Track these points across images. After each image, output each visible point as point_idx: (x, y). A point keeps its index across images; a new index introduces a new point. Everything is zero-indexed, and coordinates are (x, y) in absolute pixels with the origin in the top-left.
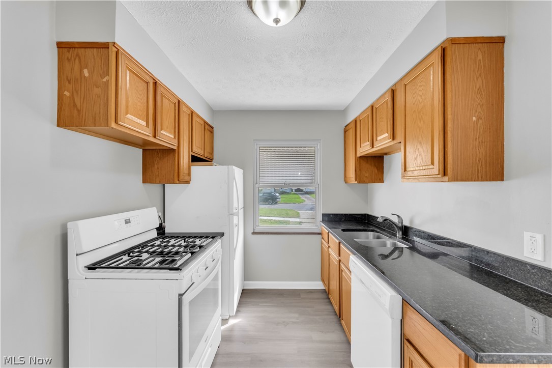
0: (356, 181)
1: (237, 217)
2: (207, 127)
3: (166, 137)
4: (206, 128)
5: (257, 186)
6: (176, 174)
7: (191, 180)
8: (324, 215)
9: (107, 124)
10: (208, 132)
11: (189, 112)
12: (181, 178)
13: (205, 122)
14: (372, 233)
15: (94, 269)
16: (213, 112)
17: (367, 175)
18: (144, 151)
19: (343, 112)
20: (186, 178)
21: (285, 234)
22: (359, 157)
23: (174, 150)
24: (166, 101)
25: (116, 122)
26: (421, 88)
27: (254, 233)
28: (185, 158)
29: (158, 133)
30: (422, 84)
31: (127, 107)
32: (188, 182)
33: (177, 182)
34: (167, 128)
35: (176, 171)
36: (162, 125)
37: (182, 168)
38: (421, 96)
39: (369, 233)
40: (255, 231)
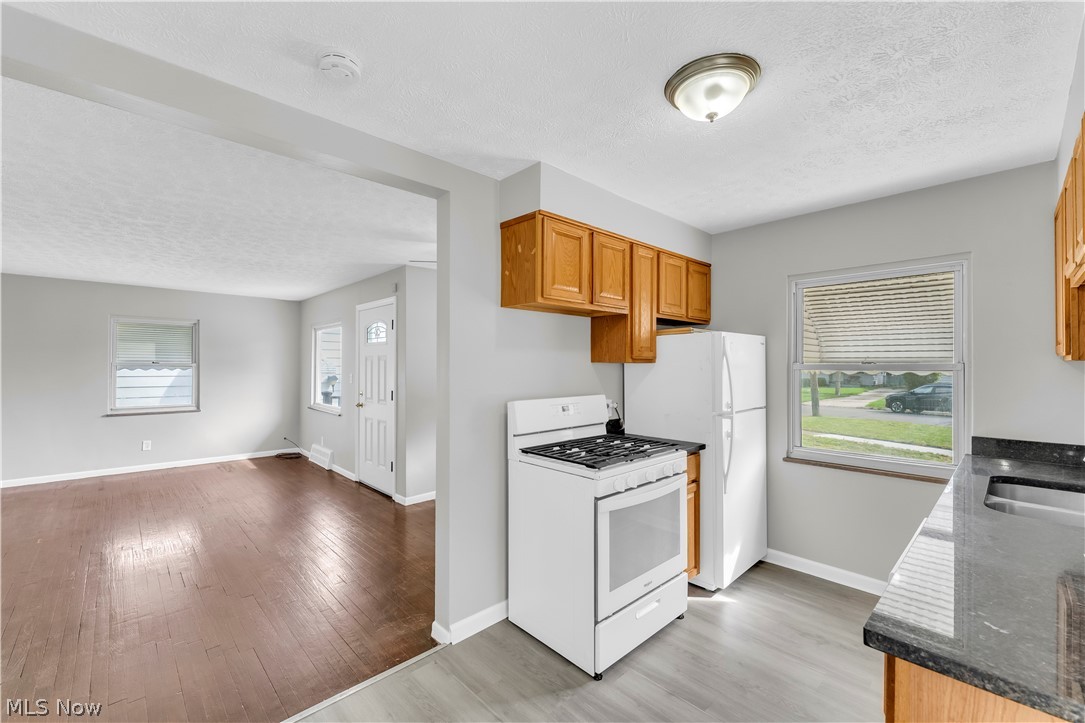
1: (729, 420)
2: (692, 267)
3: (611, 301)
4: (691, 270)
5: (797, 366)
6: (628, 349)
7: (655, 358)
8: (976, 440)
9: (535, 300)
10: (696, 276)
11: (651, 254)
12: (636, 354)
13: (689, 261)
15: (527, 452)
16: (709, 238)
18: (593, 319)
20: (647, 354)
21: (866, 472)
22: (1078, 289)
23: (625, 316)
24: (608, 253)
25: (542, 296)
27: (788, 459)
28: (644, 323)
29: (597, 297)
31: (554, 277)
32: (652, 360)
33: (630, 360)
34: (611, 287)
35: (629, 345)
36: (601, 286)
37: (637, 340)
40: (792, 456)
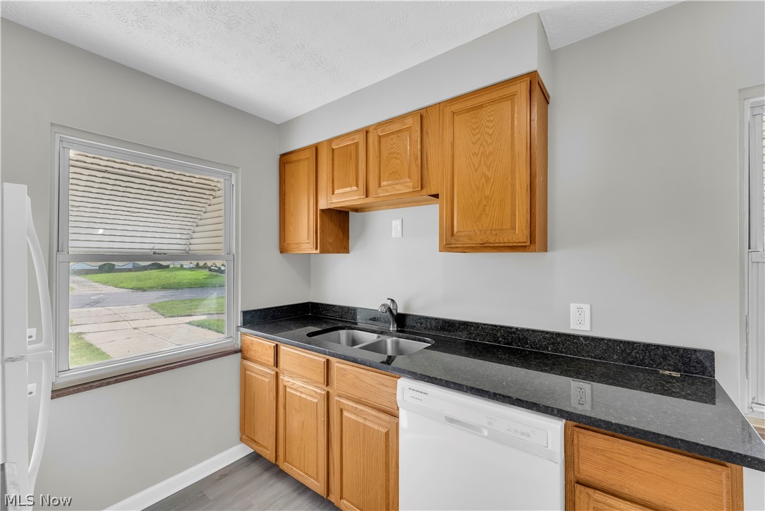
0: (316, 249)
5: (62, 257)
8: (245, 313)
14: (344, 331)
17: (331, 240)
19: (284, 128)
22: (323, 211)
26: (491, 125)
27: (55, 393)
30: (492, 118)
38: (491, 135)
39: (341, 331)
40: (58, 387)
